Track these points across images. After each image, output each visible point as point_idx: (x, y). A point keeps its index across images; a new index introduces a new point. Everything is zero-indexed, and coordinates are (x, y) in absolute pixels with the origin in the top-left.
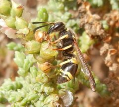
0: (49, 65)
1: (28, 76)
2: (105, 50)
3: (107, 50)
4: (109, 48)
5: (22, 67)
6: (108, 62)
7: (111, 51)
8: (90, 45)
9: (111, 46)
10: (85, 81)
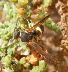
0: (23, 9)
1: (12, 20)
2: (59, 5)
3: (60, 5)
4: (61, 4)
5: (8, 14)
6: (60, 12)
7: (62, 6)
8: (49, 3)
9: (62, 3)
10: (46, 24)
